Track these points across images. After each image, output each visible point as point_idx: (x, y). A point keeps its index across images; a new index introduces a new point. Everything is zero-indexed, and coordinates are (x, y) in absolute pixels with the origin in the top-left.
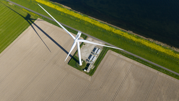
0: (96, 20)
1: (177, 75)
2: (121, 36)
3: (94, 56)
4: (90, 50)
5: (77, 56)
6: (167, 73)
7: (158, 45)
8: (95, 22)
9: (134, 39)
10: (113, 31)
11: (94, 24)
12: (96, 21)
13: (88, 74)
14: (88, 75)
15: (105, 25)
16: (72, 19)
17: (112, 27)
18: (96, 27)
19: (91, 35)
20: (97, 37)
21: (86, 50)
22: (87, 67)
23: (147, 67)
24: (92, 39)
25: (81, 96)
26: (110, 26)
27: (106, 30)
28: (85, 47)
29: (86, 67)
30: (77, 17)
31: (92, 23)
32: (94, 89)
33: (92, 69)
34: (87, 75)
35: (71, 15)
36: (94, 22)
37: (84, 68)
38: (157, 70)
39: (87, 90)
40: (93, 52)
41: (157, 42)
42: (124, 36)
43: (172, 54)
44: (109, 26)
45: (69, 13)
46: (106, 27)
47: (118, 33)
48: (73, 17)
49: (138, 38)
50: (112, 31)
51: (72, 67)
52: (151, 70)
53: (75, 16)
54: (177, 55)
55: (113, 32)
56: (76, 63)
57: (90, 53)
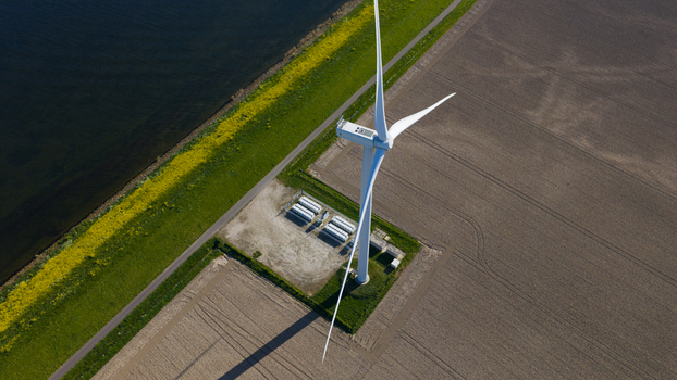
0: (131, 192)
1: (430, 32)
2: (251, 122)
3: (332, 222)
4: (293, 237)
5: (316, 291)
6: (421, 48)
7: (316, 42)
8: (139, 198)
9: (279, 90)
10: (219, 141)
11: (153, 203)
12: (137, 193)
13: (413, 257)
14: (417, 255)
15: (173, 163)
16: (80, 293)
17: (194, 142)
18: (176, 195)
19: (212, 223)
20: (232, 202)
21: (290, 250)
22: (375, 257)
23: (395, 85)
24: (236, 220)
25: (508, 290)
26: (188, 148)
27: (202, 164)
28: (271, 255)
29: (377, 260)
30: (68, 270)
31: (141, 207)
32: (476, 243)
33: (387, 238)
34: (416, 258)
35: (40, 299)
36: (140, 202)
37: (383, 269)
38: (409, 66)
39: (479, 266)
40: (310, 224)
41: (305, 42)
42: (254, 113)
43: (360, 22)
44: (182, 151)
45: (19, 308)
46: (186, 160)
47: (235, 129)
48: (56, 289)
49: (275, 80)
50: (218, 144)
51: (371, 316)
52: (408, 79)
53: (60, 277)
54: (363, 13)
55: (224, 144)
56: (354, 297)
57: (309, 238)
